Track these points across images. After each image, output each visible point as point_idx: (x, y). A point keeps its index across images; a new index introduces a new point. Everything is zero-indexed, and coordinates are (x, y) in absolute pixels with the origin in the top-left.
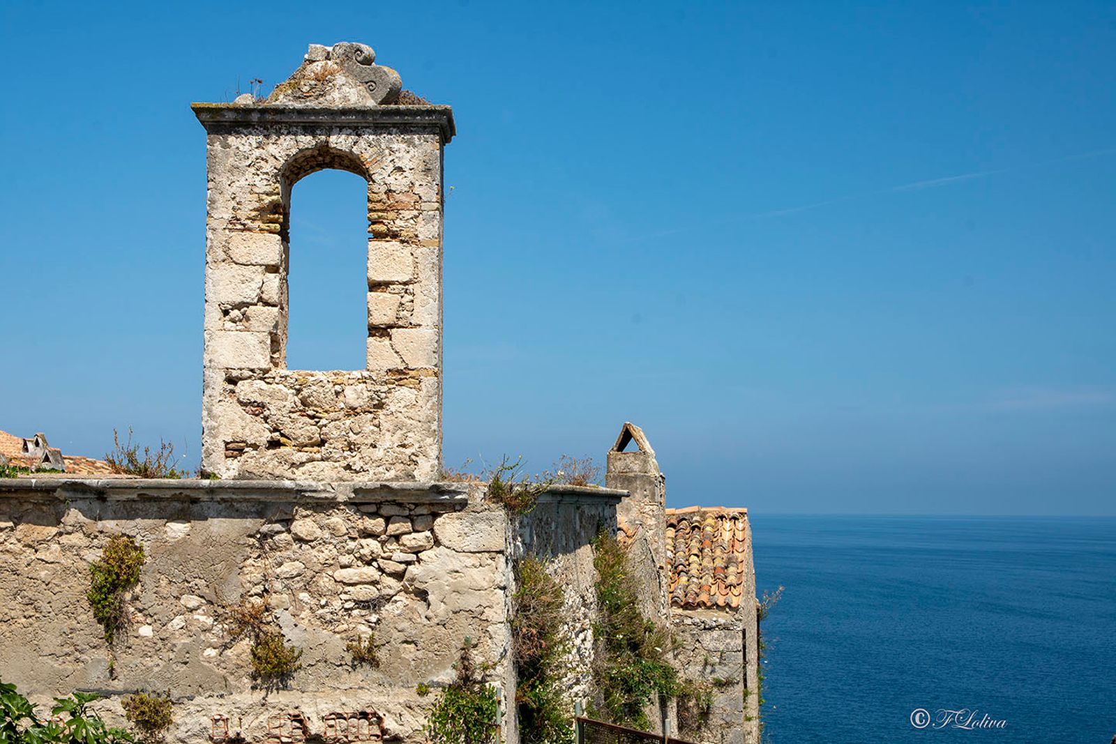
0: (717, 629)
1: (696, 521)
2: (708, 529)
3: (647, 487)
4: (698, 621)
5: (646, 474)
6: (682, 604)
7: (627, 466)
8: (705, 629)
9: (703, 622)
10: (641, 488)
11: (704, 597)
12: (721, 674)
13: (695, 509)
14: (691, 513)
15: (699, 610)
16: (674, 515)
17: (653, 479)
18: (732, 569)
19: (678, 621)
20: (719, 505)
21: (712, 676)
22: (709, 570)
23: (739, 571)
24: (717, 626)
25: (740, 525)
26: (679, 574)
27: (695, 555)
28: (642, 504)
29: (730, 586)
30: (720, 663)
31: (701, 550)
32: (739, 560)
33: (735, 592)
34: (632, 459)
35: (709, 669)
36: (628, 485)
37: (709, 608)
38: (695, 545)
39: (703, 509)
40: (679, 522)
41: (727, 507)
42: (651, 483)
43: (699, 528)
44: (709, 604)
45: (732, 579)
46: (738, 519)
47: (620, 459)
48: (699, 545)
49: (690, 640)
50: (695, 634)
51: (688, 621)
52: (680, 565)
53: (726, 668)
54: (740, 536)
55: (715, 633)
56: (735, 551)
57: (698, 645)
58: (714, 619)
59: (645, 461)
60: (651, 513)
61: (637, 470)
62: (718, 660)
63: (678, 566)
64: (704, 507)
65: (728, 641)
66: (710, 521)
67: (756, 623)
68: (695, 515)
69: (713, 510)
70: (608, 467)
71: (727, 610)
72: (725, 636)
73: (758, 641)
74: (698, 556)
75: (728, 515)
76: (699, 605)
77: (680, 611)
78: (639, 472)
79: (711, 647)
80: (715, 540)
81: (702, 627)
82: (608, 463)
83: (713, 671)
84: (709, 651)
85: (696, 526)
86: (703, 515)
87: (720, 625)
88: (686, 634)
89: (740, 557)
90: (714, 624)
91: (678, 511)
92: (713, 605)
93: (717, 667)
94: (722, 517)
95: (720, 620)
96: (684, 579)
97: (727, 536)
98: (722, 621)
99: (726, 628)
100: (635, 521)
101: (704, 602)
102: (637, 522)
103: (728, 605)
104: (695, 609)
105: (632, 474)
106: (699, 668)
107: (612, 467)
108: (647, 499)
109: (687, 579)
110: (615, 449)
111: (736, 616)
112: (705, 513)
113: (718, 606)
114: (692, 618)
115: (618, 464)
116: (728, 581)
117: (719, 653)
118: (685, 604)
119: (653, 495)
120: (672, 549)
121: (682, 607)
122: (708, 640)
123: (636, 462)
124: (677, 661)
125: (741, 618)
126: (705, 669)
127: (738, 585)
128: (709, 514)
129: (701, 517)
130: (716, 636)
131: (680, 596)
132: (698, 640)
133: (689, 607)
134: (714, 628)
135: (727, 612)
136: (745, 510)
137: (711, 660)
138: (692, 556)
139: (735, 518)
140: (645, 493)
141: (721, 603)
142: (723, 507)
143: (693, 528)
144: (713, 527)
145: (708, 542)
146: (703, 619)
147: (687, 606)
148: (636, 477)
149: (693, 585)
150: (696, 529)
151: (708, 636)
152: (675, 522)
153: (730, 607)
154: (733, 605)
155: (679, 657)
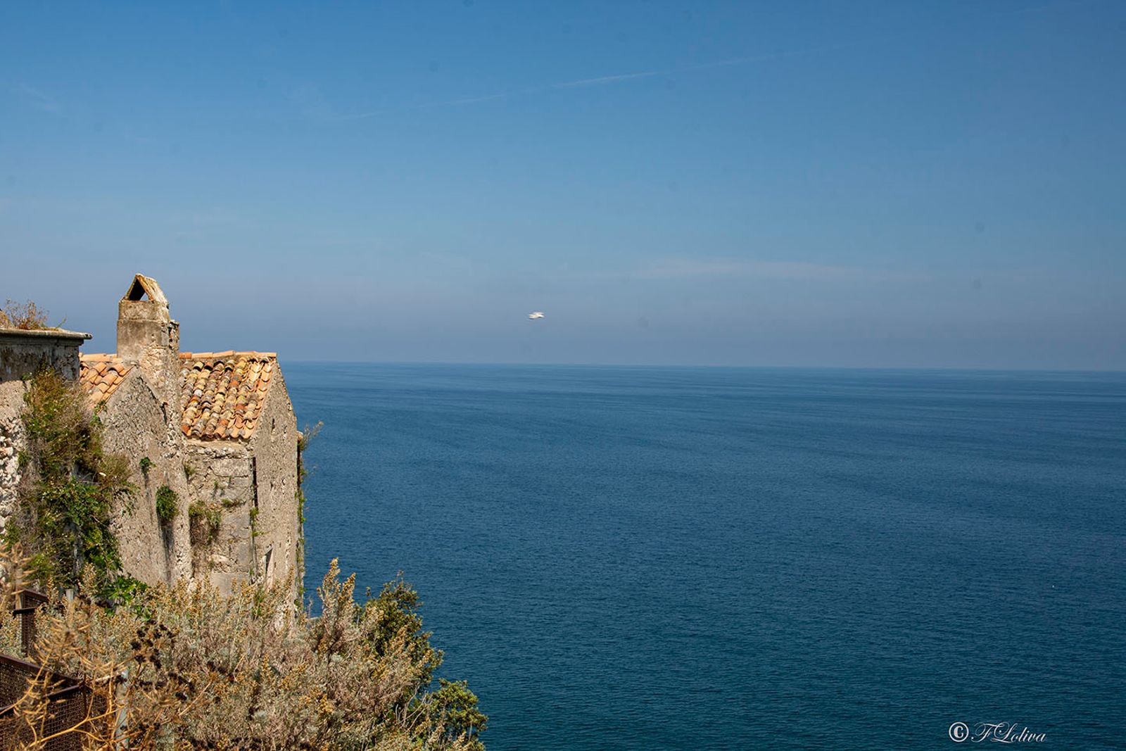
0: (227, 457)
1: (230, 364)
2: (239, 371)
3: (155, 332)
4: (210, 450)
5: (154, 321)
6: (201, 436)
7: (137, 314)
8: (216, 457)
9: (215, 452)
10: (149, 333)
11: (220, 430)
12: (230, 496)
13: (230, 353)
14: (226, 357)
15: (215, 441)
16: (211, 358)
17: (160, 326)
18: (252, 406)
19: (192, 450)
20: (251, 350)
21: (222, 498)
22: (230, 407)
23: (257, 407)
24: (227, 455)
25: (268, 367)
26: (203, 410)
27: (221, 393)
28: (150, 348)
29: (246, 420)
30: (229, 487)
31: (228, 389)
32: (260, 398)
33: (250, 425)
34: (142, 307)
35: (219, 491)
36: (137, 331)
37: (224, 439)
38: (223, 384)
39: (237, 354)
40: (215, 365)
41: (259, 352)
42: (158, 328)
43: (232, 371)
44: (224, 436)
45: (249, 415)
46: (267, 362)
47: (131, 307)
48: (226, 385)
49: (202, 467)
50: (207, 462)
51: (202, 451)
52: (205, 402)
53: (234, 491)
54: (265, 377)
55: (225, 461)
56: (258, 390)
57: (210, 471)
58: (225, 449)
59: (154, 309)
60: (158, 355)
61: (146, 317)
62: (227, 485)
63: (203, 403)
64: (239, 351)
65: (237, 467)
66: (242, 364)
67: (296, 453)
68: (229, 359)
69: (246, 355)
70: (120, 314)
71: (240, 441)
72: (234, 464)
73: (298, 468)
74: (224, 395)
75: (259, 359)
76: (215, 437)
77: (199, 442)
78: (148, 318)
79: (221, 473)
80: (243, 380)
81: (214, 456)
82: (120, 310)
83: (222, 494)
84: (219, 476)
85: (229, 368)
86: (237, 359)
87: (230, 454)
88: (199, 462)
89: (262, 395)
90: (224, 453)
91: (216, 355)
92: (227, 437)
93: (226, 491)
94: (253, 361)
95: (230, 449)
96: (207, 414)
97: (254, 377)
98: (231, 450)
99: (234, 456)
100: (130, 361)
101: (219, 435)
102: (133, 363)
103: (240, 436)
104: (211, 441)
105: (141, 321)
106: (211, 491)
107: (123, 314)
108: (154, 343)
109: (209, 414)
110: (127, 298)
111: (248, 446)
112: (239, 357)
113: (232, 438)
114: (204, 448)
115: (129, 311)
116: (245, 416)
117: (228, 479)
118: (203, 436)
119: (160, 339)
120: (203, 388)
121: (200, 438)
122: (219, 467)
123: (145, 310)
124: (191, 485)
125: (252, 448)
126: (215, 492)
127: (254, 419)
128: (242, 358)
129: (235, 360)
130: (226, 463)
131: (199, 429)
132: (210, 467)
133: (207, 439)
134: (224, 456)
135: (240, 443)
136: (274, 355)
137: (220, 484)
138: (218, 394)
139: (264, 362)
140: (153, 337)
141: (234, 435)
142: (255, 352)
143: (226, 370)
144: (243, 369)
145: (235, 382)
146: (215, 449)
147: (204, 438)
148: (144, 323)
149: (213, 420)
150: (228, 371)
151: (219, 464)
152: (210, 364)
153: (242, 438)
154: (245, 437)
155: (193, 482)
